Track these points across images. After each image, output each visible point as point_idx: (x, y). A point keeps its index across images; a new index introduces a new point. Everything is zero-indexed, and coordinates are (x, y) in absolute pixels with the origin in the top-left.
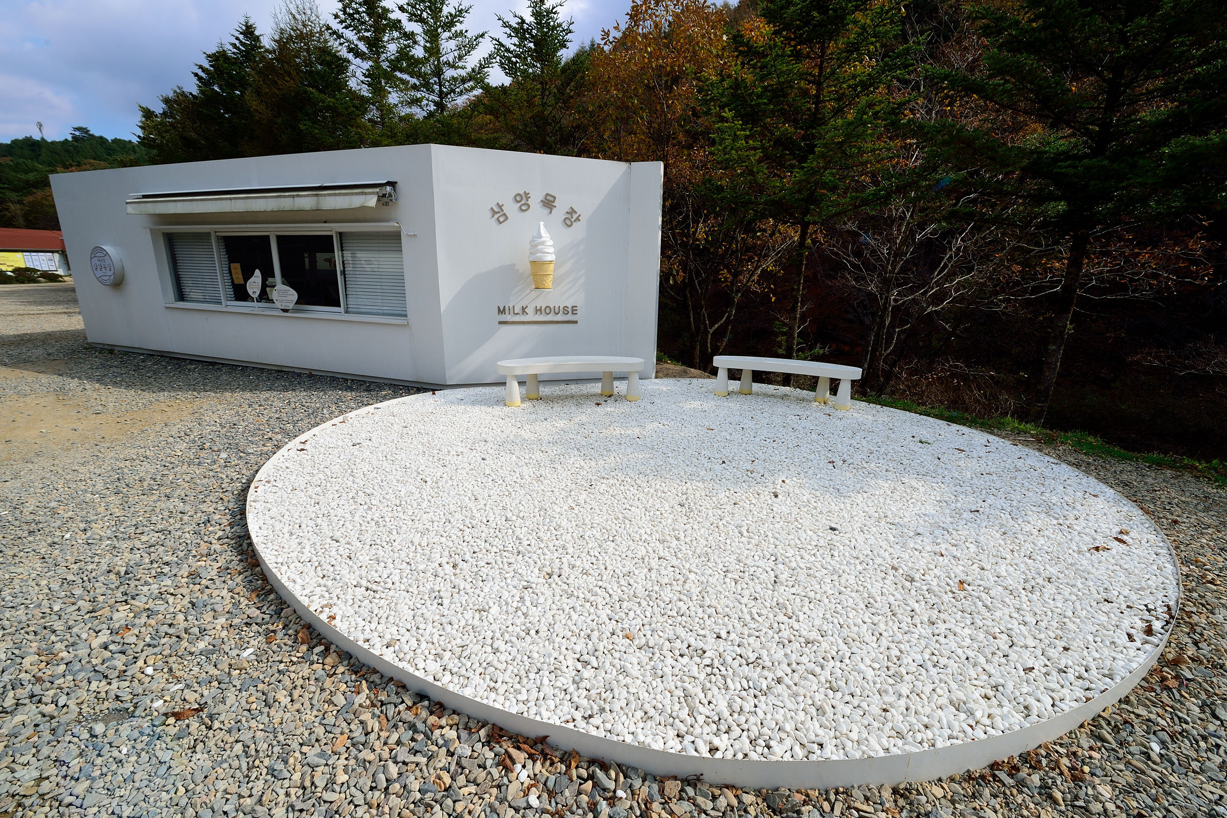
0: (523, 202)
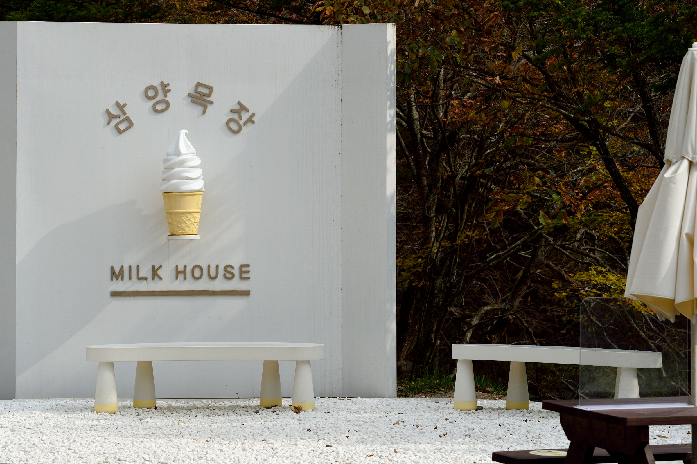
0: (158, 99)
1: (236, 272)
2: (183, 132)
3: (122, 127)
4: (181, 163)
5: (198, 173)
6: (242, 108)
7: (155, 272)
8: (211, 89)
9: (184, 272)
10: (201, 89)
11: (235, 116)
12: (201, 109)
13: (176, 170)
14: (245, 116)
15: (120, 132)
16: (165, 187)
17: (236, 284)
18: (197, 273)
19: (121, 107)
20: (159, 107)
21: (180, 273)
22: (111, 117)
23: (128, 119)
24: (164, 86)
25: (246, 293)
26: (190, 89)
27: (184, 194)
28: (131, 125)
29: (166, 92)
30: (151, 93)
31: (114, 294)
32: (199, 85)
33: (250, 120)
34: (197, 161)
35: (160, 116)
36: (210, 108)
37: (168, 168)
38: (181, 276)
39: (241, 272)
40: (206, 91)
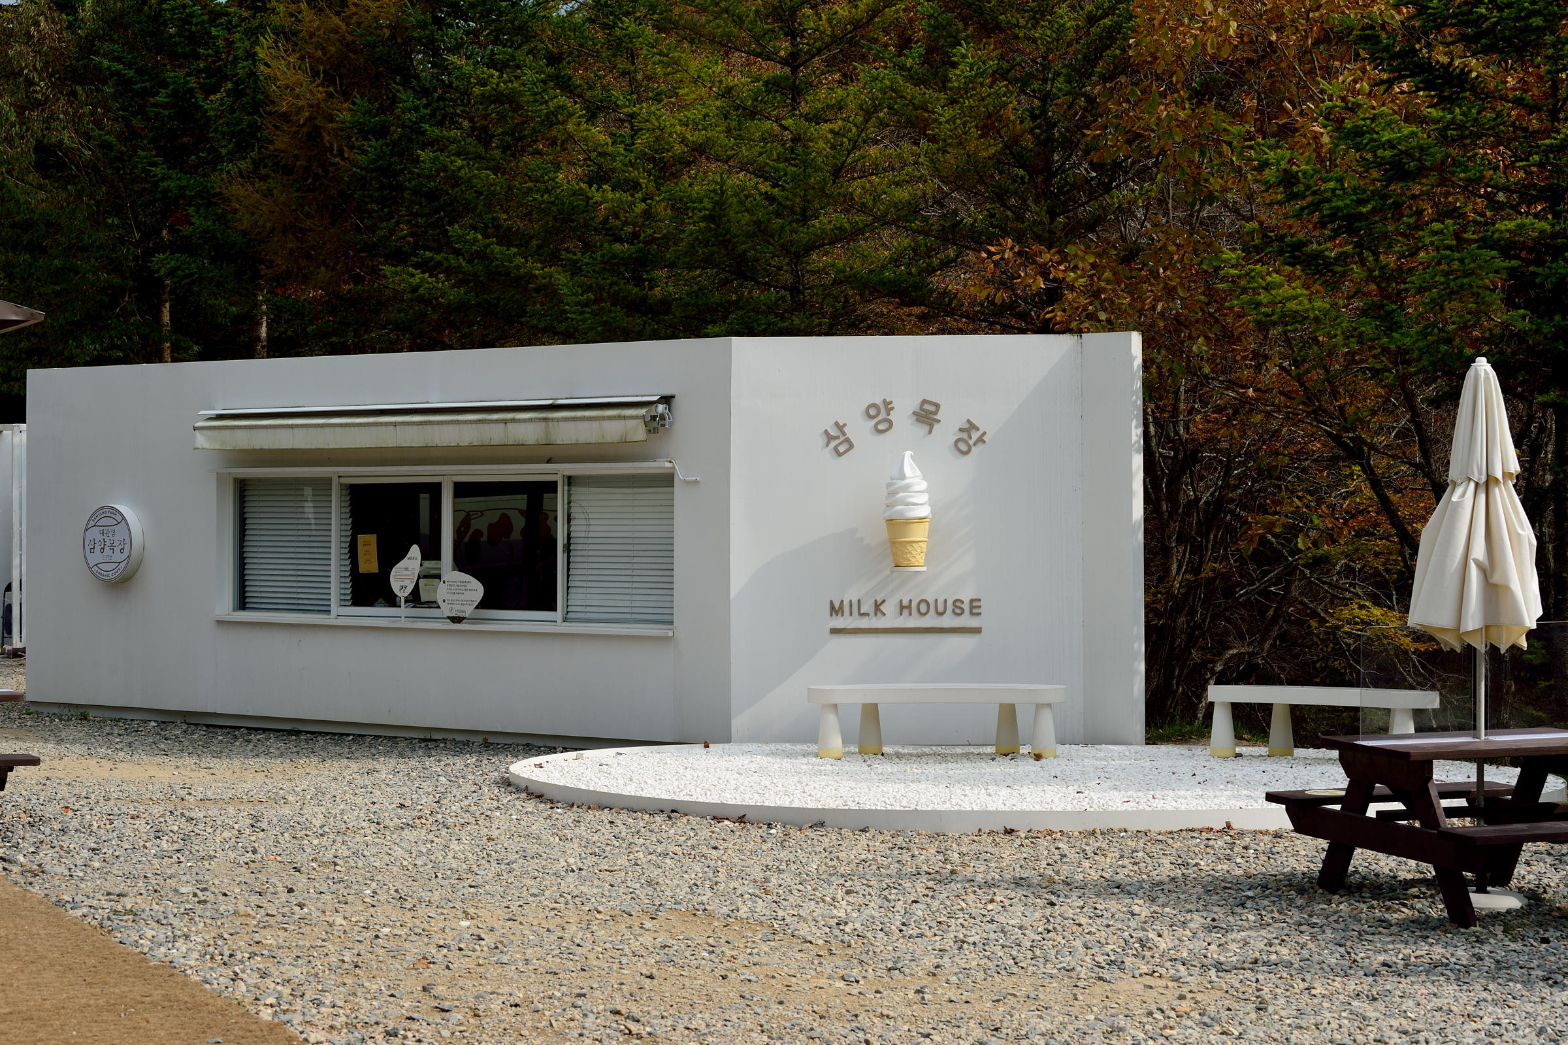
0: (880, 418)
1: (966, 607)
2: (908, 454)
3: (841, 449)
4: (906, 488)
5: (924, 498)
6: (971, 427)
7: (877, 607)
8: (937, 406)
9: (909, 607)
10: (926, 407)
11: (964, 436)
12: (927, 428)
13: (901, 495)
14: (975, 435)
15: (840, 454)
16: (889, 514)
17: (966, 621)
18: (923, 608)
19: (840, 428)
20: (881, 427)
21: (903, 608)
22: (830, 438)
23: (848, 440)
24: (887, 403)
25: (977, 631)
26: (914, 405)
27: (909, 522)
28: (851, 446)
29: (889, 411)
30: (872, 412)
31: (835, 631)
32: (925, 402)
33: (981, 440)
34: (924, 485)
35: (882, 436)
36: (936, 427)
37: (894, 493)
38: (905, 612)
39: (972, 607)
40: (933, 409)
